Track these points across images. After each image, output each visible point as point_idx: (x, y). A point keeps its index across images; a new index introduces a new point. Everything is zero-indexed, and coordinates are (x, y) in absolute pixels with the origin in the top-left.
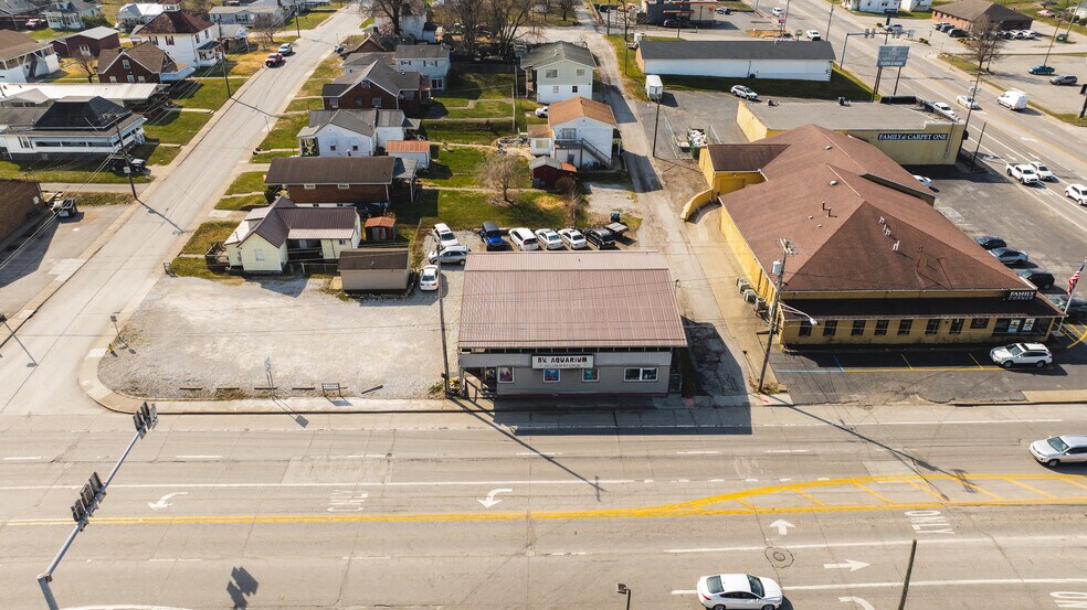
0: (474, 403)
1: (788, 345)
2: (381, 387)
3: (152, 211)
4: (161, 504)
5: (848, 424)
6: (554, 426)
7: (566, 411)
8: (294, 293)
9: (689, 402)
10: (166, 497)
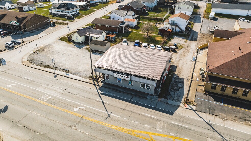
0: (98, 83)
1: (206, 91)
2: (79, 73)
3: (68, 27)
4: (10, 86)
5: (212, 123)
6: (113, 95)
7: (120, 92)
8: (80, 48)
9: (160, 100)
10: (12, 85)
